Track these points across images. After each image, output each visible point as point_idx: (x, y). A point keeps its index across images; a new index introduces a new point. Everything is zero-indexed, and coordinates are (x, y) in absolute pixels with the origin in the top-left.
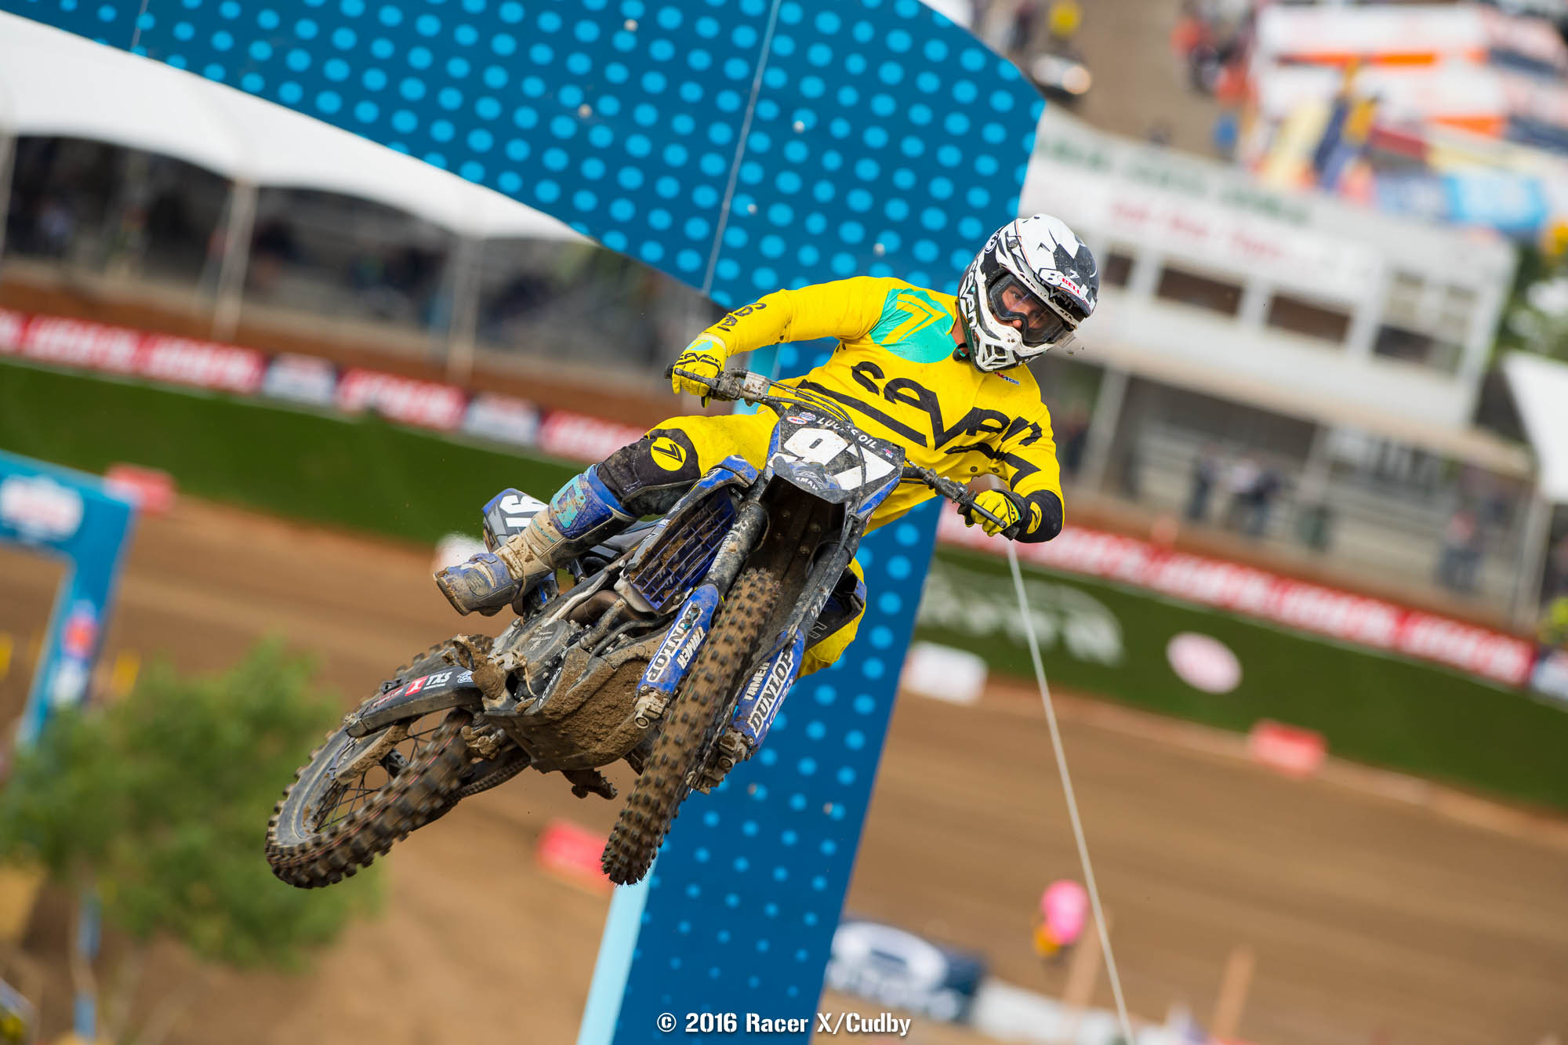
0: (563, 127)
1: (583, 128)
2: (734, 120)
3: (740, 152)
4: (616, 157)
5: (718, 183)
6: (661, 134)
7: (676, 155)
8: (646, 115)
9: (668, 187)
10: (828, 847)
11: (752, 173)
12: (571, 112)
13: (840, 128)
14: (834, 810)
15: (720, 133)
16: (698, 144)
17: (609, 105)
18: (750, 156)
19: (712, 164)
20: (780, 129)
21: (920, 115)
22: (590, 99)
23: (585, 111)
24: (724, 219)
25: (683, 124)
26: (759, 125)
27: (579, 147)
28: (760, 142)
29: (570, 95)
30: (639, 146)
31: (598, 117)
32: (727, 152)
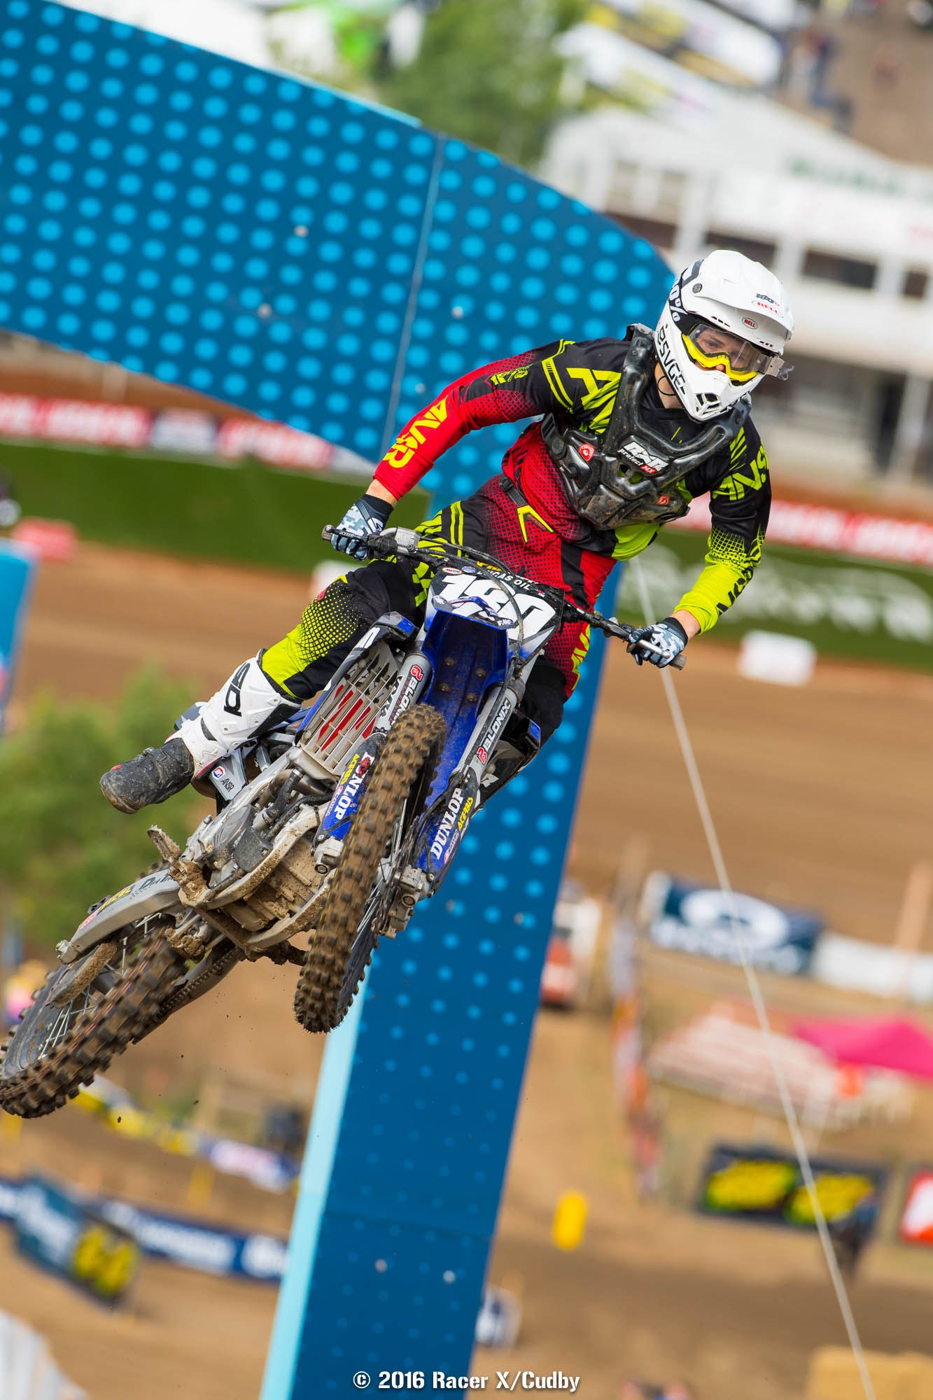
0: (246, 326)
1: (264, 326)
2: (399, 310)
3: (406, 338)
4: (295, 350)
5: (388, 367)
6: (334, 327)
7: (348, 345)
8: (319, 310)
9: (343, 374)
10: (522, 953)
11: (418, 356)
12: (252, 313)
13: (495, 311)
14: (525, 920)
15: (387, 322)
16: (368, 333)
17: (286, 304)
18: (416, 341)
19: (382, 351)
20: (441, 316)
21: (567, 294)
22: (269, 299)
23: (265, 311)
24: (394, 400)
25: (354, 316)
26: (422, 313)
27: (261, 344)
28: (424, 328)
29: (250, 297)
30: (314, 338)
31: (277, 316)
32: (394, 338)
